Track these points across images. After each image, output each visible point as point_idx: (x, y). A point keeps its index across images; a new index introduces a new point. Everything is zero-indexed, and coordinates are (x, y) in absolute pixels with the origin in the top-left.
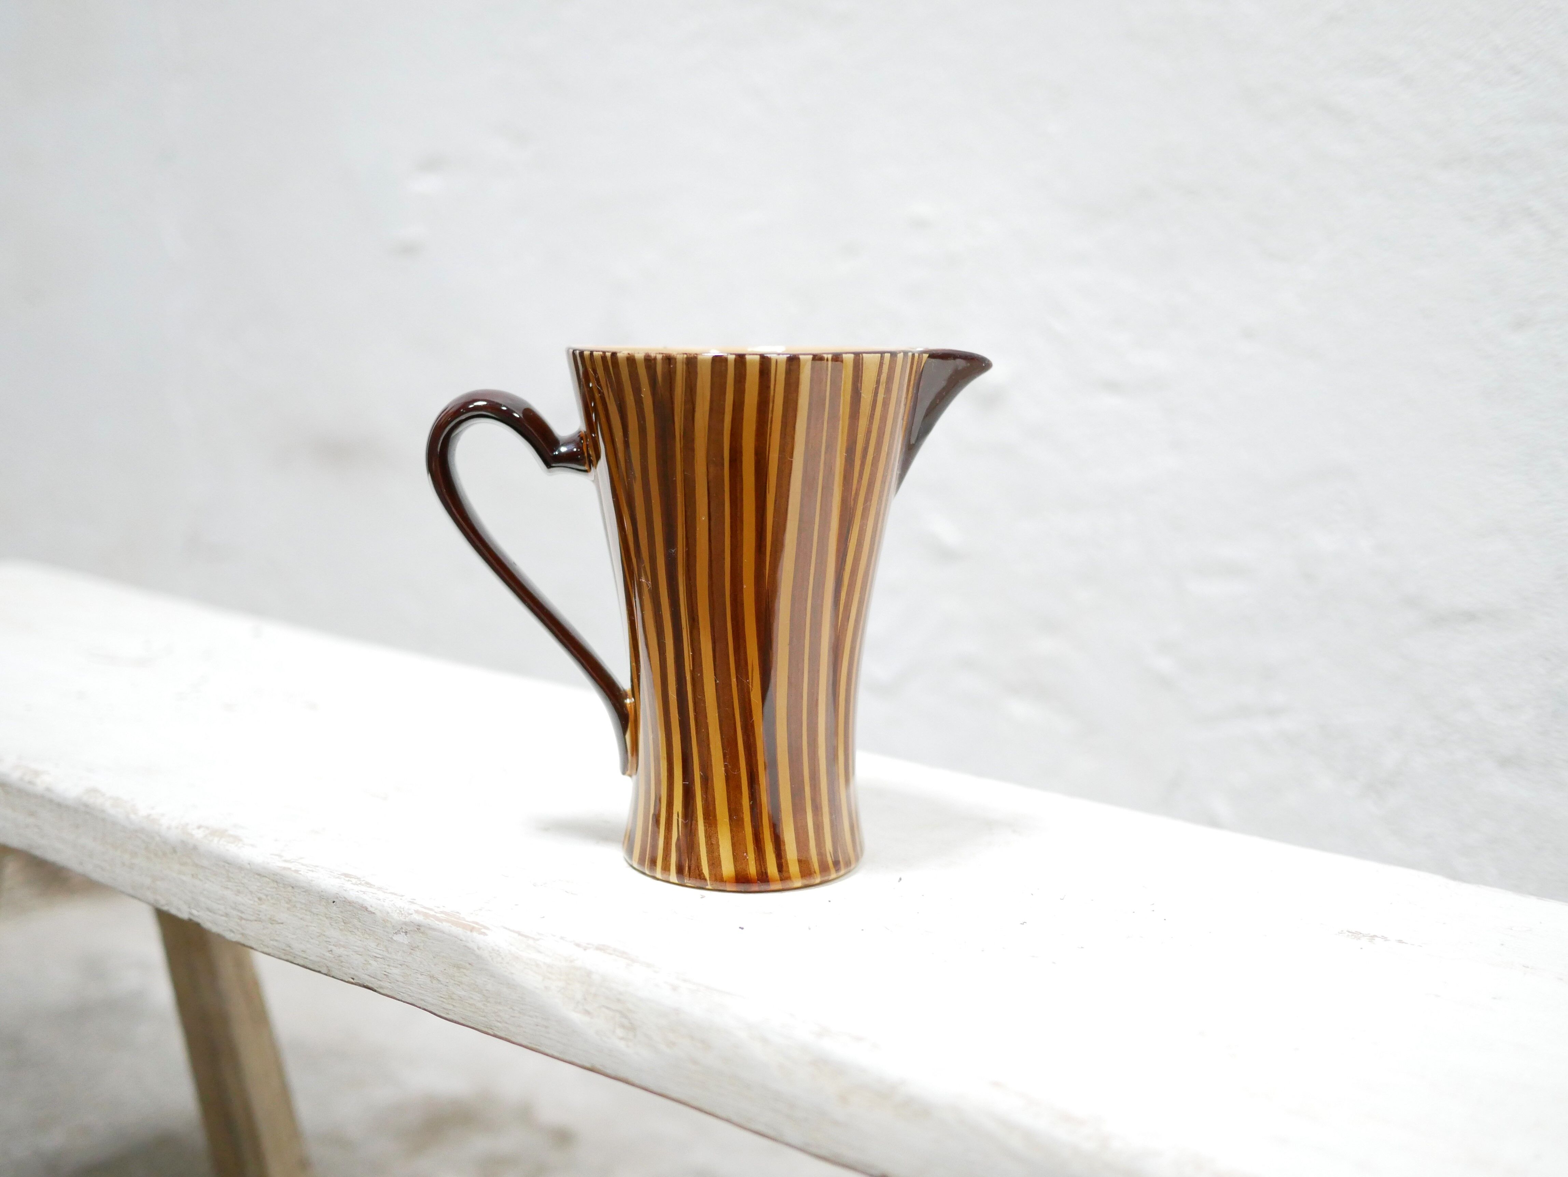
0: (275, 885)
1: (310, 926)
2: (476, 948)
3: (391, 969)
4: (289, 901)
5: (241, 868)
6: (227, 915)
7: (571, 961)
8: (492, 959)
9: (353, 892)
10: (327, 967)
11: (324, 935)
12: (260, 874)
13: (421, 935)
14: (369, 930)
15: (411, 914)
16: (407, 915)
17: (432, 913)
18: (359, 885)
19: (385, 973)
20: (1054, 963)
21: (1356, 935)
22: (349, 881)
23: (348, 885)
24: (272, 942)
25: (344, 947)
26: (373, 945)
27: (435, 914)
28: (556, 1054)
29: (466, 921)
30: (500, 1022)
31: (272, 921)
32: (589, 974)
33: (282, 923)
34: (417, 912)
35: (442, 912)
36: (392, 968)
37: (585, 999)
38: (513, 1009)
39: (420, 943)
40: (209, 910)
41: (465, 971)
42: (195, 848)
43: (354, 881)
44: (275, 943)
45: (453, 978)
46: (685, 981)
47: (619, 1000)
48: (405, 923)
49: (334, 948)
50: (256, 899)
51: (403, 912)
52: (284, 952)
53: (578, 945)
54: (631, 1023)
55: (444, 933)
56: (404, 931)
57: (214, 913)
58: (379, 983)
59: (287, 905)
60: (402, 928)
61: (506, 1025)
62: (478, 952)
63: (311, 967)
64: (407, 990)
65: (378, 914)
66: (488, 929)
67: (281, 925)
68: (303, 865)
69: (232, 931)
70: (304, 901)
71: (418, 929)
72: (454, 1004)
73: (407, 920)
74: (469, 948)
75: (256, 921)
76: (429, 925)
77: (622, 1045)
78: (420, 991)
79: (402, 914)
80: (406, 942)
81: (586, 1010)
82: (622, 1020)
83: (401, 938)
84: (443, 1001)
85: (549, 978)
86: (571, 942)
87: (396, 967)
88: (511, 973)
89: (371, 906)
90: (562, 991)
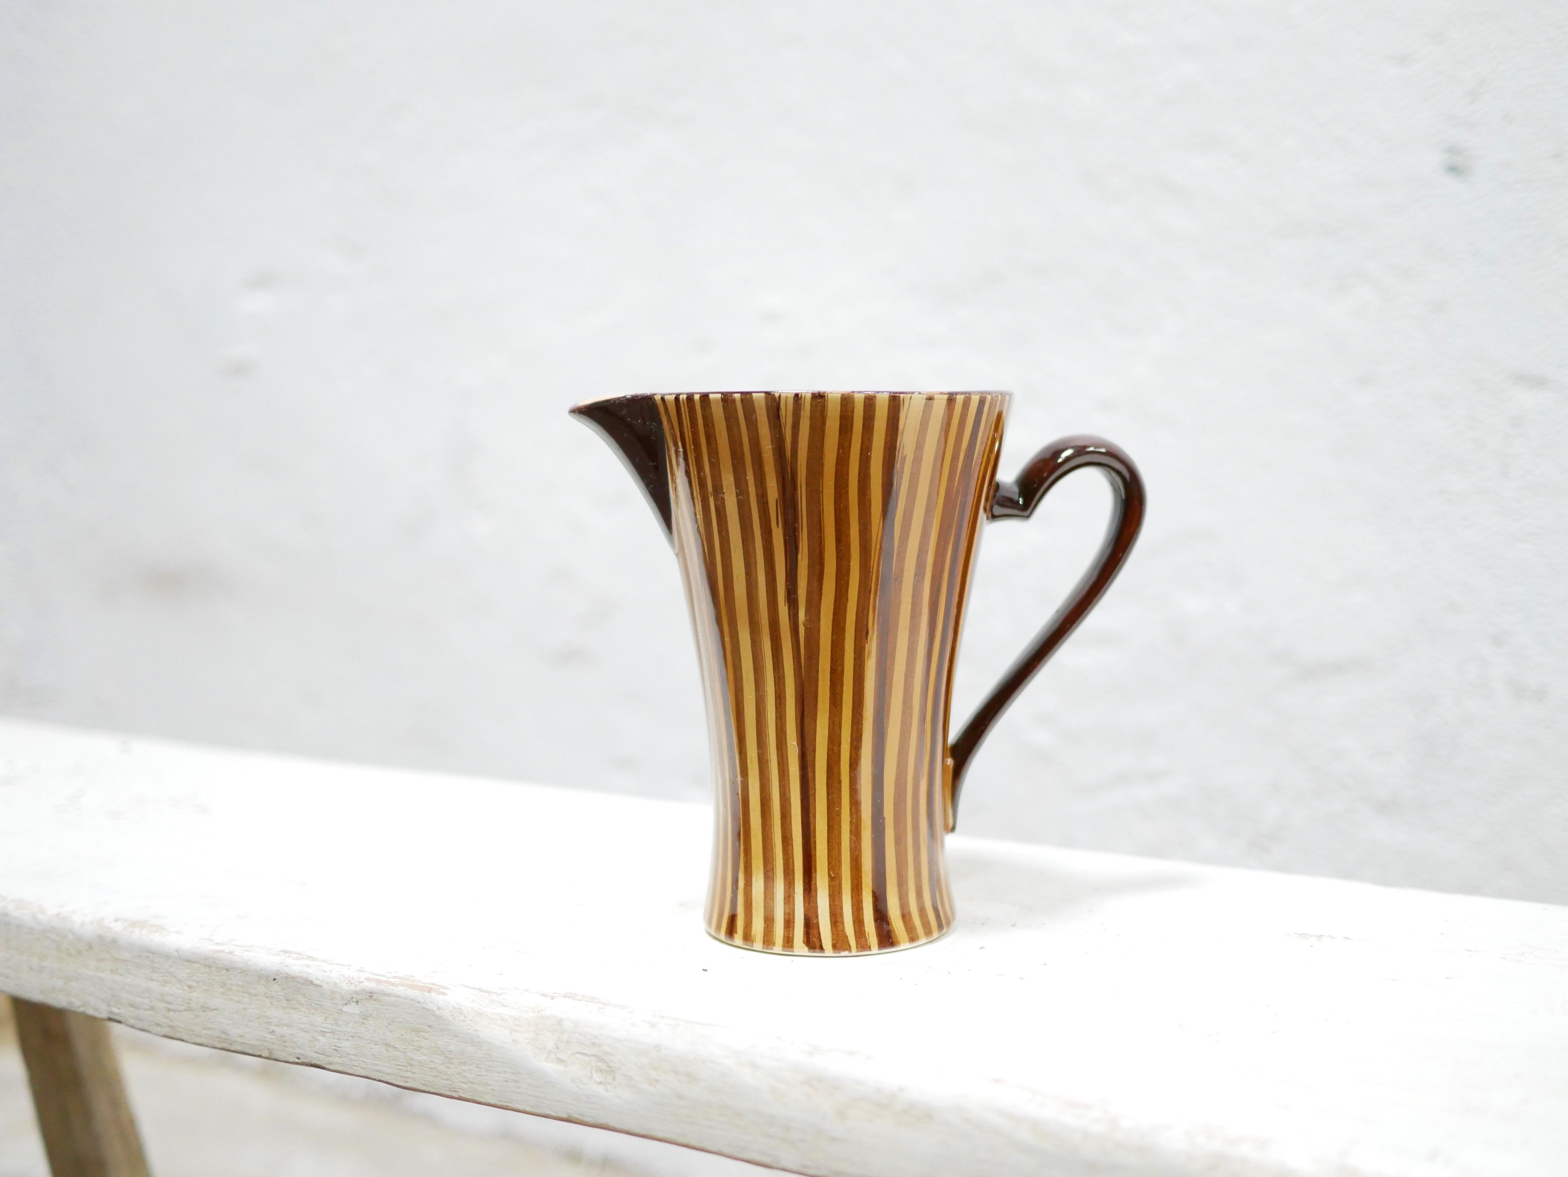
0: (207, 970)
1: (248, 1008)
2: (435, 1009)
3: (341, 1043)
4: (224, 985)
5: (167, 957)
6: (152, 1008)
7: (539, 1012)
8: (454, 1018)
9: (296, 967)
10: (268, 1049)
11: (265, 1016)
12: (189, 960)
13: (374, 1002)
14: (316, 1004)
15: (362, 982)
16: (357, 984)
17: (384, 979)
18: (302, 960)
19: (335, 1048)
21: (1304, 936)
22: (289, 956)
23: (289, 961)
24: (204, 1031)
25: (287, 1025)
26: (321, 1019)
27: (388, 979)
28: (528, 1109)
29: (423, 983)
30: (466, 1083)
31: (205, 1008)
32: (560, 1022)
33: (216, 1009)
34: (368, 979)
35: (395, 977)
36: (342, 1041)
37: (557, 1048)
38: (479, 1068)
39: (373, 1011)
40: (132, 1006)
41: (424, 1034)
42: (114, 941)
43: (295, 956)
44: (208, 1032)
45: (411, 1044)
46: (662, 1017)
47: (594, 1044)
48: (356, 992)
49: (276, 1029)
50: (186, 988)
51: (352, 982)
52: (219, 1039)
53: (544, 995)
54: (610, 1067)
55: (400, 997)
56: (355, 1000)
57: (138, 1008)
58: (329, 1059)
59: (221, 990)
60: (352, 997)
61: (472, 1085)
62: (438, 1012)
63: (250, 1052)
64: (360, 1062)
65: (325, 986)
66: (447, 988)
67: (215, 1012)
68: (236, 946)
69: (158, 1025)
70: (240, 983)
71: (369, 996)
72: (414, 1071)
73: (358, 988)
74: (428, 1010)
75: (186, 1010)
76: (383, 991)
77: (600, 1089)
78: (376, 1062)
79: (352, 983)
80: (357, 1012)
81: (558, 1059)
82: (599, 1064)
83: (352, 1009)
84: (401, 1070)
85: (517, 1031)
86: (536, 993)
87: (348, 1040)
88: (476, 1030)
89: (317, 979)
90: (532, 1042)
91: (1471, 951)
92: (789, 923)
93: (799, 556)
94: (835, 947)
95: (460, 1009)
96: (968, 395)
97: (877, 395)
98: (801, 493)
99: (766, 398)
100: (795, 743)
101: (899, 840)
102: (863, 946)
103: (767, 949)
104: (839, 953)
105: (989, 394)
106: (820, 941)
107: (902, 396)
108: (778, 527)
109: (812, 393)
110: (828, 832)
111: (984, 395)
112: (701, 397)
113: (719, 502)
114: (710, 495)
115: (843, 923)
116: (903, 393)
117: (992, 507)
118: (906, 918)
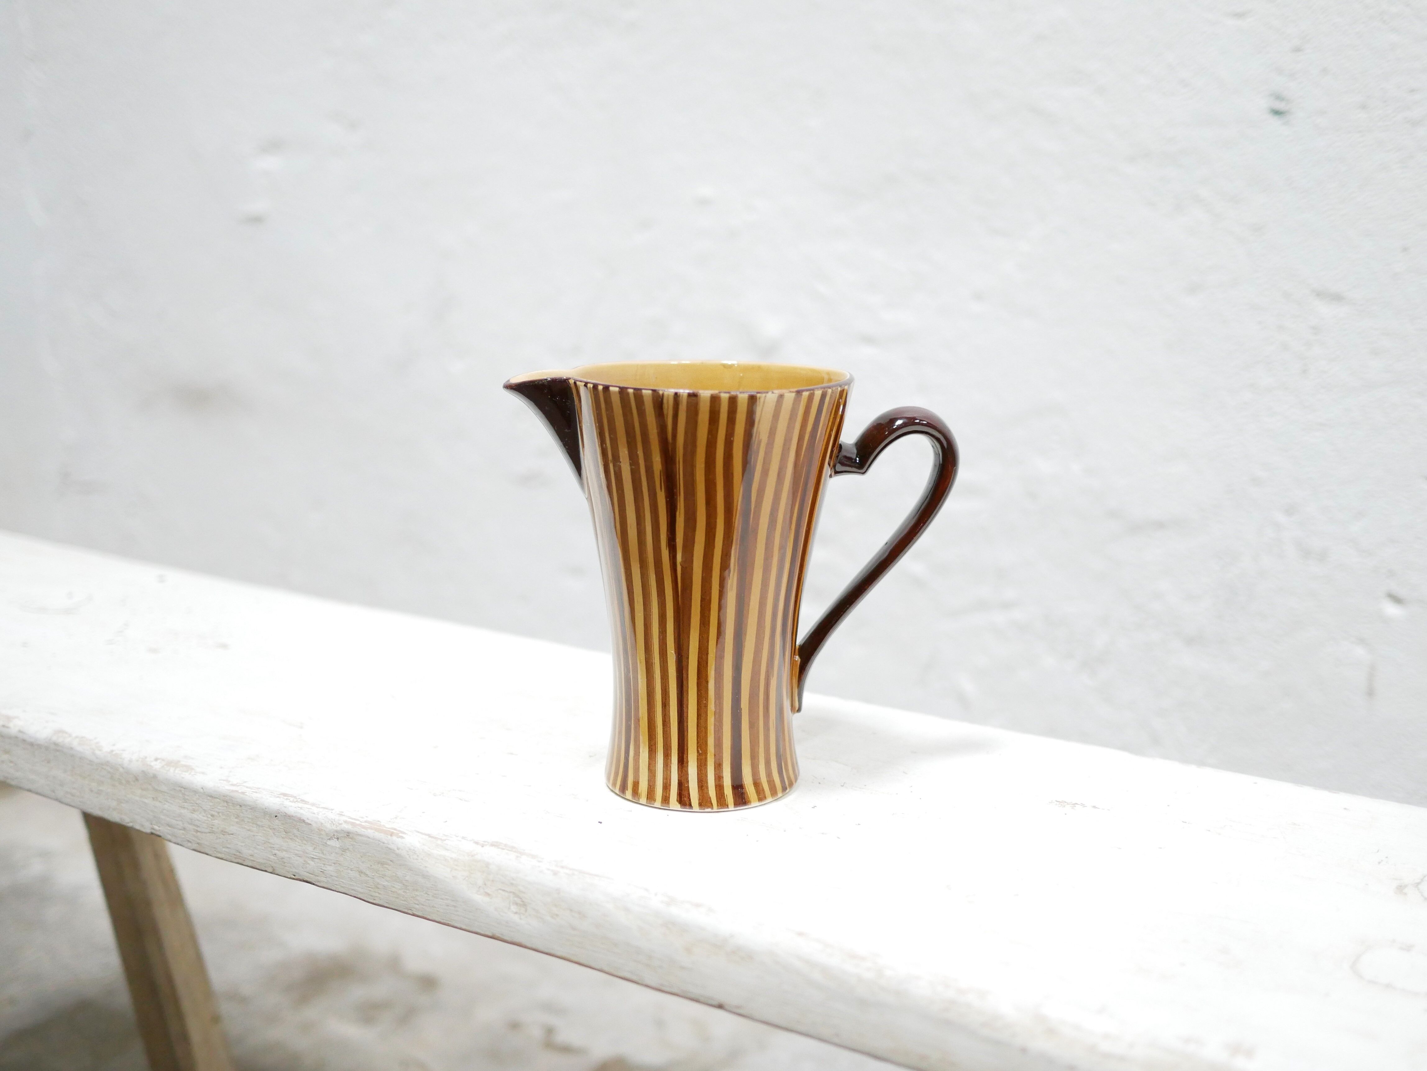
0: (225, 804)
1: (257, 836)
2: (396, 849)
4: (238, 817)
5: (195, 792)
6: (184, 829)
7: (472, 856)
8: (409, 857)
9: (292, 808)
10: (273, 867)
11: (269, 842)
12: (211, 796)
13: (350, 840)
14: (307, 837)
15: (341, 824)
16: (338, 825)
17: (358, 822)
18: (296, 803)
19: (321, 870)
20: (838, 838)
21: (1062, 803)
22: (287, 799)
23: (287, 803)
24: (224, 849)
25: (286, 851)
26: (310, 849)
27: (361, 823)
28: (464, 927)
30: (418, 905)
31: (224, 832)
32: (487, 865)
33: (232, 834)
34: (346, 822)
35: (366, 822)
36: (327, 866)
37: (485, 884)
38: (428, 894)
39: (350, 846)
40: (169, 825)
41: (387, 866)
42: (155, 777)
43: (292, 799)
44: (227, 850)
45: (378, 872)
46: (562, 867)
47: (512, 884)
48: (337, 831)
49: (276, 852)
50: (210, 816)
51: (334, 823)
52: (235, 856)
53: (477, 843)
54: (523, 902)
55: (369, 838)
57: (174, 828)
58: (317, 878)
59: (236, 820)
60: (334, 835)
61: (422, 906)
62: (397, 852)
63: (258, 867)
64: (340, 883)
65: (314, 825)
66: (404, 833)
67: (232, 836)
68: (247, 787)
69: (189, 841)
70: (250, 817)
71: (347, 835)
72: (380, 892)
73: (338, 828)
74: (390, 849)
75: (210, 833)
76: (357, 832)
77: (516, 918)
78: (352, 883)
79: (334, 824)
80: (338, 846)
81: (486, 893)
82: (516, 899)
83: (333, 843)
84: (370, 890)
85: (456, 870)
86: (471, 841)
87: (331, 865)
88: (426, 867)
89: (308, 819)
90: (467, 878)
92: (666, 787)
93: (678, 513)
94: (701, 805)
95: (414, 850)
96: (812, 392)
97: (739, 395)
98: (679, 467)
99: (653, 394)
100: (673, 652)
101: (753, 725)
102: (722, 803)
103: (650, 804)
104: (704, 809)
105: (830, 388)
106: (690, 800)
107: (758, 395)
108: (661, 491)
109: (688, 393)
110: (698, 719)
111: (826, 389)
112: (603, 388)
113: (617, 469)
114: (610, 462)
115: (707, 788)
116: (759, 393)
117: (834, 466)
118: (757, 784)
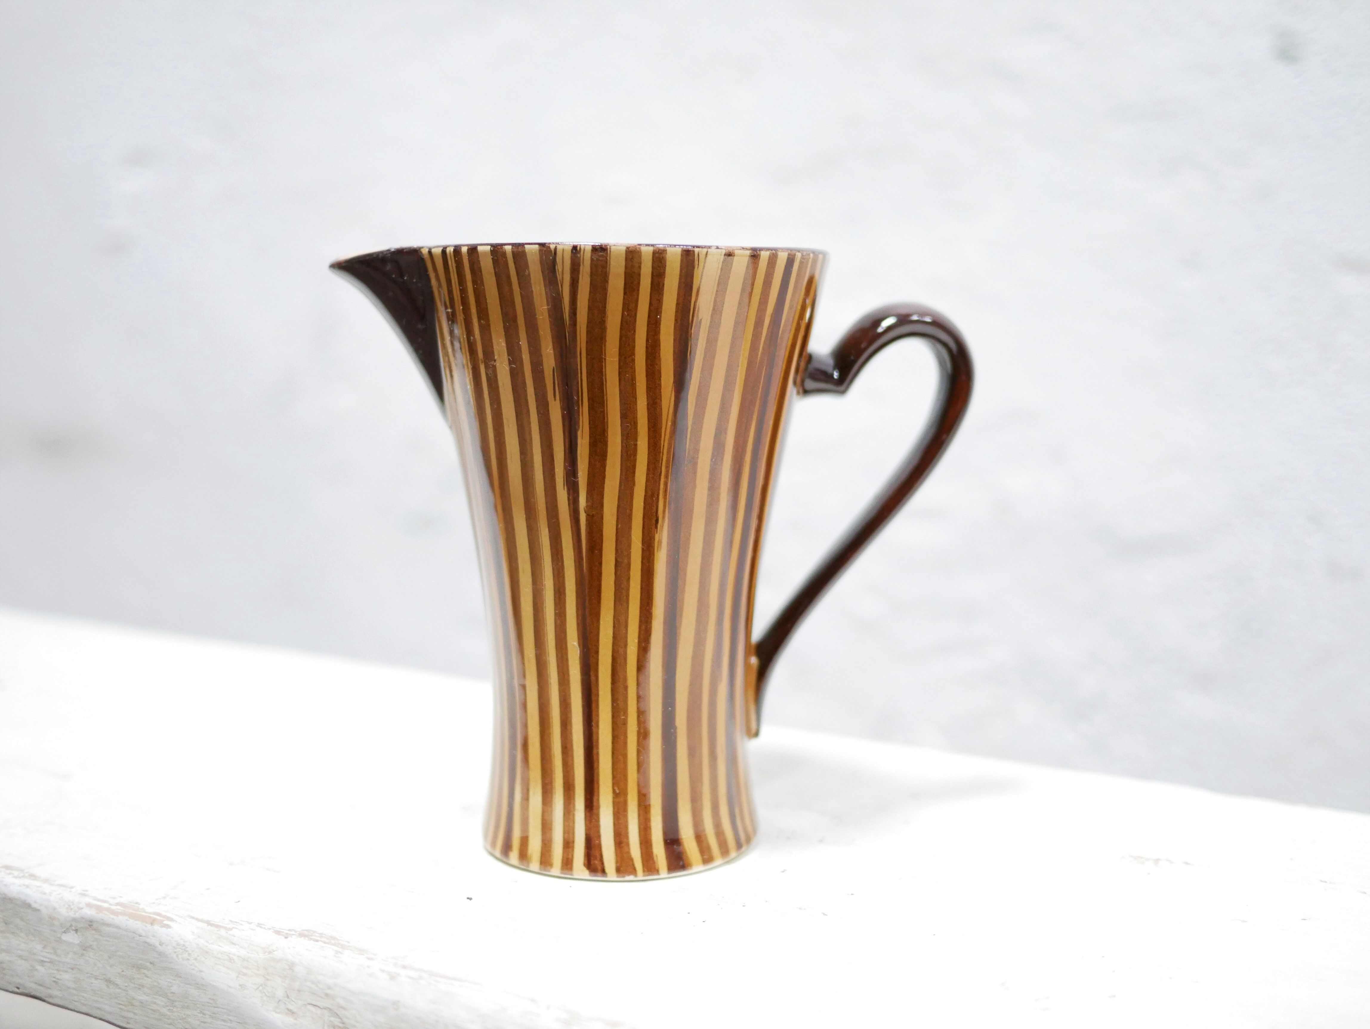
2: (157, 944)
3: (61, 975)
7: (270, 952)
8: (177, 956)
9: (15, 887)
13: (93, 932)
14: (35, 930)
15: (82, 908)
16: (77, 910)
17: (106, 905)
18: (23, 878)
19: (54, 979)
20: (824, 914)
22: (10, 874)
23: (9, 880)
25: (6, 952)
26: (39, 947)
27: (111, 907)
29: (146, 913)
32: (292, 966)
34: (89, 905)
35: (118, 904)
36: (61, 973)
37: (288, 997)
38: (204, 1014)
39: (93, 941)
41: (145, 971)
43: (16, 873)
45: (132, 981)
46: (404, 967)
47: (327, 995)
48: (75, 920)
51: (72, 907)
53: (278, 932)
54: (343, 1023)
55: (120, 928)
56: (73, 928)
58: (49, 991)
62: (160, 948)
64: (79, 997)
65: (44, 911)
66: (172, 920)
71: (89, 925)
72: (136, 1011)
73: (77, 915)
74: (150, 945)
76: (102, 920)
78: (96, 998)
79: (72, 909)
80: (77, 942)
81: (288, 1009)
82: (332, 1019)
83: (71, 938)
84: (121, 1009)
85: (245, 974)
86: (270, 929)
87: (66, 972)
88: (201, 971)
89: (35, 902)
90: (261, 988)
91: (1326, 882)
92: (568, 845)
93: (579, 433)
94: (619, 870)
95: (184, 945)
96: (774, 252)
97: (669, 249)
98: (581, 361)
99: (540, 250)
100: (576, 644)
101: (693, 752)
102: (650, 867)
103: (545, 870)
104: (624, 877)
105: (799, 251)
106: (603, 864)
107: (696, 250)
108: (555, 400)
109: (592, 246)
110: (613, 743)
111: (794, 252)
112: (468, 249)
113: (490, 371)
114: (480, 361)
115: (628, 844)
116: (698, 247)
117: (803, 382)
118: (700, 838)
